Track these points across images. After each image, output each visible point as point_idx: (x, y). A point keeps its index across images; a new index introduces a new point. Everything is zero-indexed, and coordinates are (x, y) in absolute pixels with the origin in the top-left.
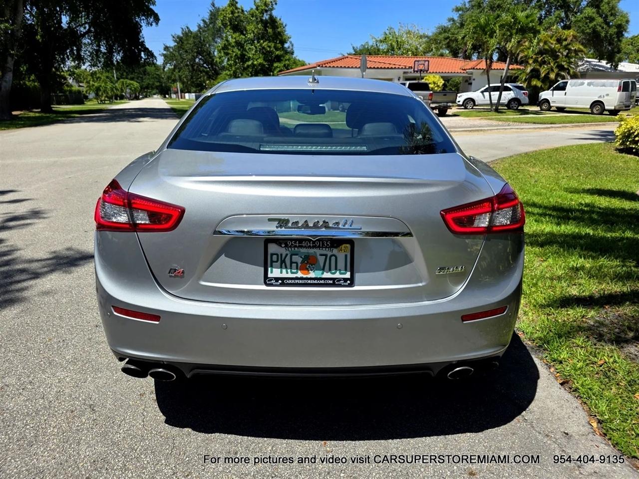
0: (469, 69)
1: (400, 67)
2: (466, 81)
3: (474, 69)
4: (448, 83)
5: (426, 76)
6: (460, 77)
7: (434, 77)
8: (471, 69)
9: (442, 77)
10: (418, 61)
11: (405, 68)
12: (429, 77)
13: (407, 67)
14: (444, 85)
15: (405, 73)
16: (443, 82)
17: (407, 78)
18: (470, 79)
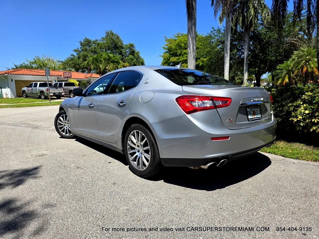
0: (89, 77)
1: (56, 75)
2: (88, 83)
3: (91, 77)
4: (80, 83)
5: (69, 80)
6: (85, 80)
7: (73, 80)
8: (90, 77)
9: (77, 81)
10: (66, 73)
11: (58, 76)
12: (71, 80)
13: (59, 76)
14: (79, 84)
15: (58, 78)
16: (78, 83)
17: (59, 80)
18: (90, 82)
